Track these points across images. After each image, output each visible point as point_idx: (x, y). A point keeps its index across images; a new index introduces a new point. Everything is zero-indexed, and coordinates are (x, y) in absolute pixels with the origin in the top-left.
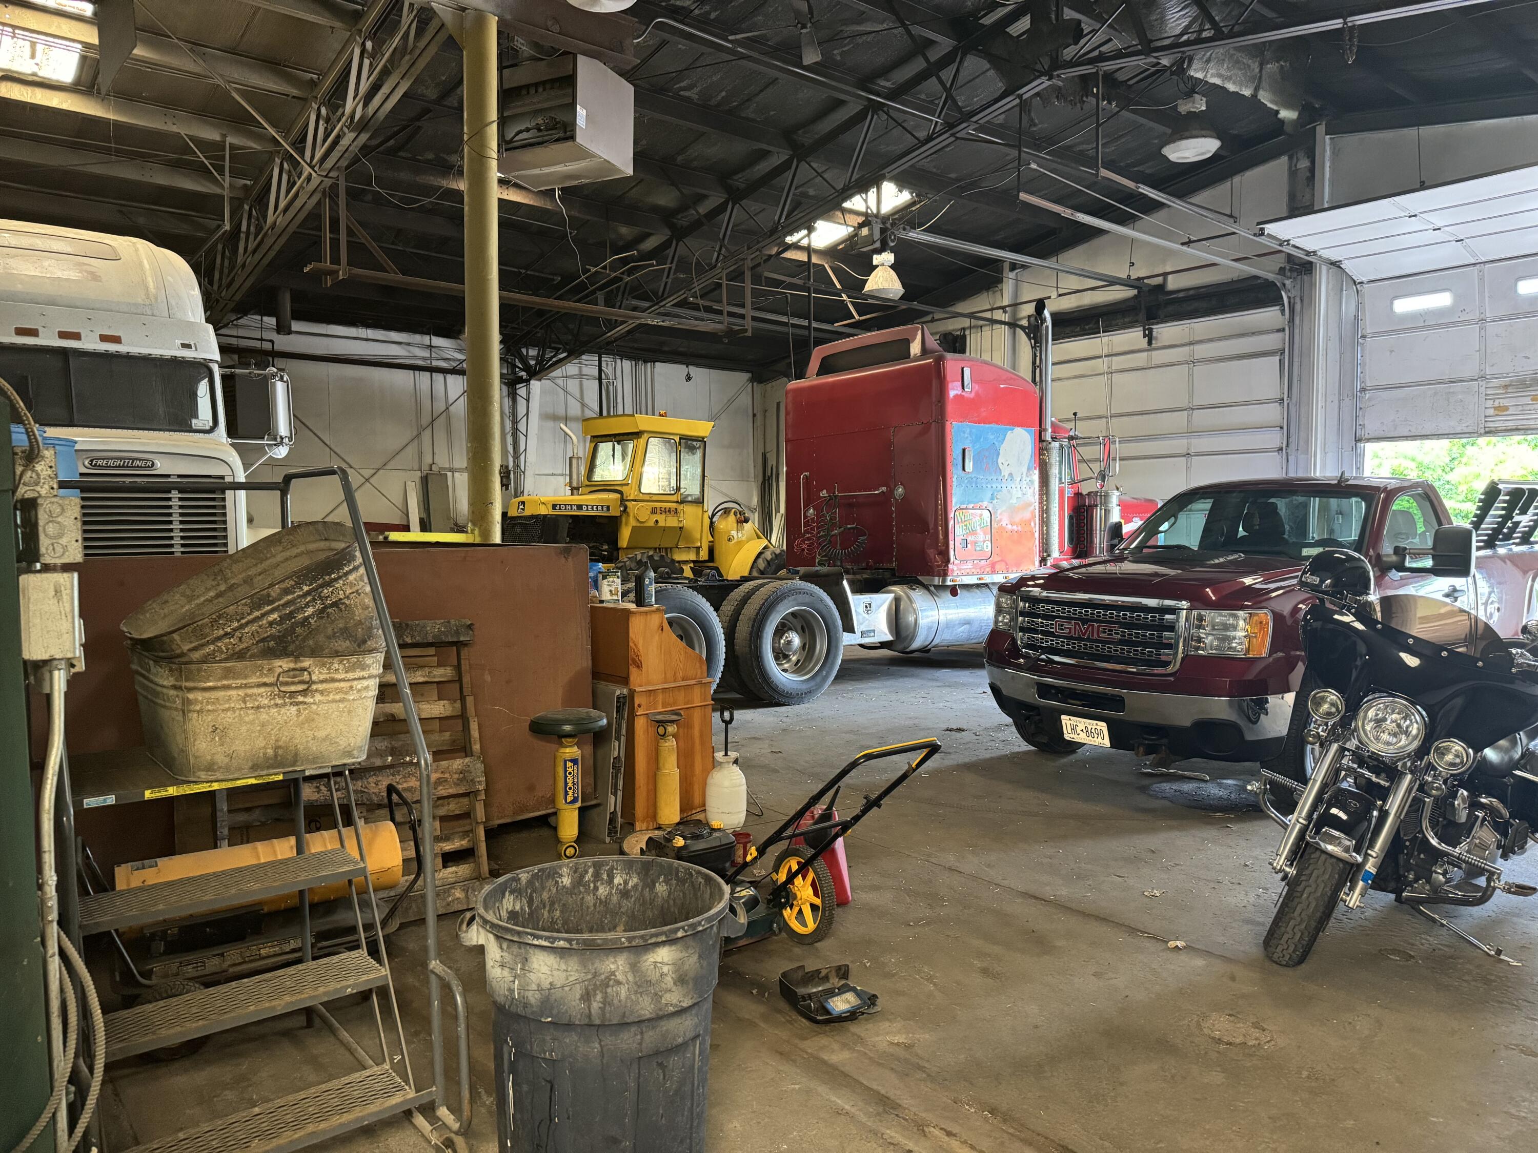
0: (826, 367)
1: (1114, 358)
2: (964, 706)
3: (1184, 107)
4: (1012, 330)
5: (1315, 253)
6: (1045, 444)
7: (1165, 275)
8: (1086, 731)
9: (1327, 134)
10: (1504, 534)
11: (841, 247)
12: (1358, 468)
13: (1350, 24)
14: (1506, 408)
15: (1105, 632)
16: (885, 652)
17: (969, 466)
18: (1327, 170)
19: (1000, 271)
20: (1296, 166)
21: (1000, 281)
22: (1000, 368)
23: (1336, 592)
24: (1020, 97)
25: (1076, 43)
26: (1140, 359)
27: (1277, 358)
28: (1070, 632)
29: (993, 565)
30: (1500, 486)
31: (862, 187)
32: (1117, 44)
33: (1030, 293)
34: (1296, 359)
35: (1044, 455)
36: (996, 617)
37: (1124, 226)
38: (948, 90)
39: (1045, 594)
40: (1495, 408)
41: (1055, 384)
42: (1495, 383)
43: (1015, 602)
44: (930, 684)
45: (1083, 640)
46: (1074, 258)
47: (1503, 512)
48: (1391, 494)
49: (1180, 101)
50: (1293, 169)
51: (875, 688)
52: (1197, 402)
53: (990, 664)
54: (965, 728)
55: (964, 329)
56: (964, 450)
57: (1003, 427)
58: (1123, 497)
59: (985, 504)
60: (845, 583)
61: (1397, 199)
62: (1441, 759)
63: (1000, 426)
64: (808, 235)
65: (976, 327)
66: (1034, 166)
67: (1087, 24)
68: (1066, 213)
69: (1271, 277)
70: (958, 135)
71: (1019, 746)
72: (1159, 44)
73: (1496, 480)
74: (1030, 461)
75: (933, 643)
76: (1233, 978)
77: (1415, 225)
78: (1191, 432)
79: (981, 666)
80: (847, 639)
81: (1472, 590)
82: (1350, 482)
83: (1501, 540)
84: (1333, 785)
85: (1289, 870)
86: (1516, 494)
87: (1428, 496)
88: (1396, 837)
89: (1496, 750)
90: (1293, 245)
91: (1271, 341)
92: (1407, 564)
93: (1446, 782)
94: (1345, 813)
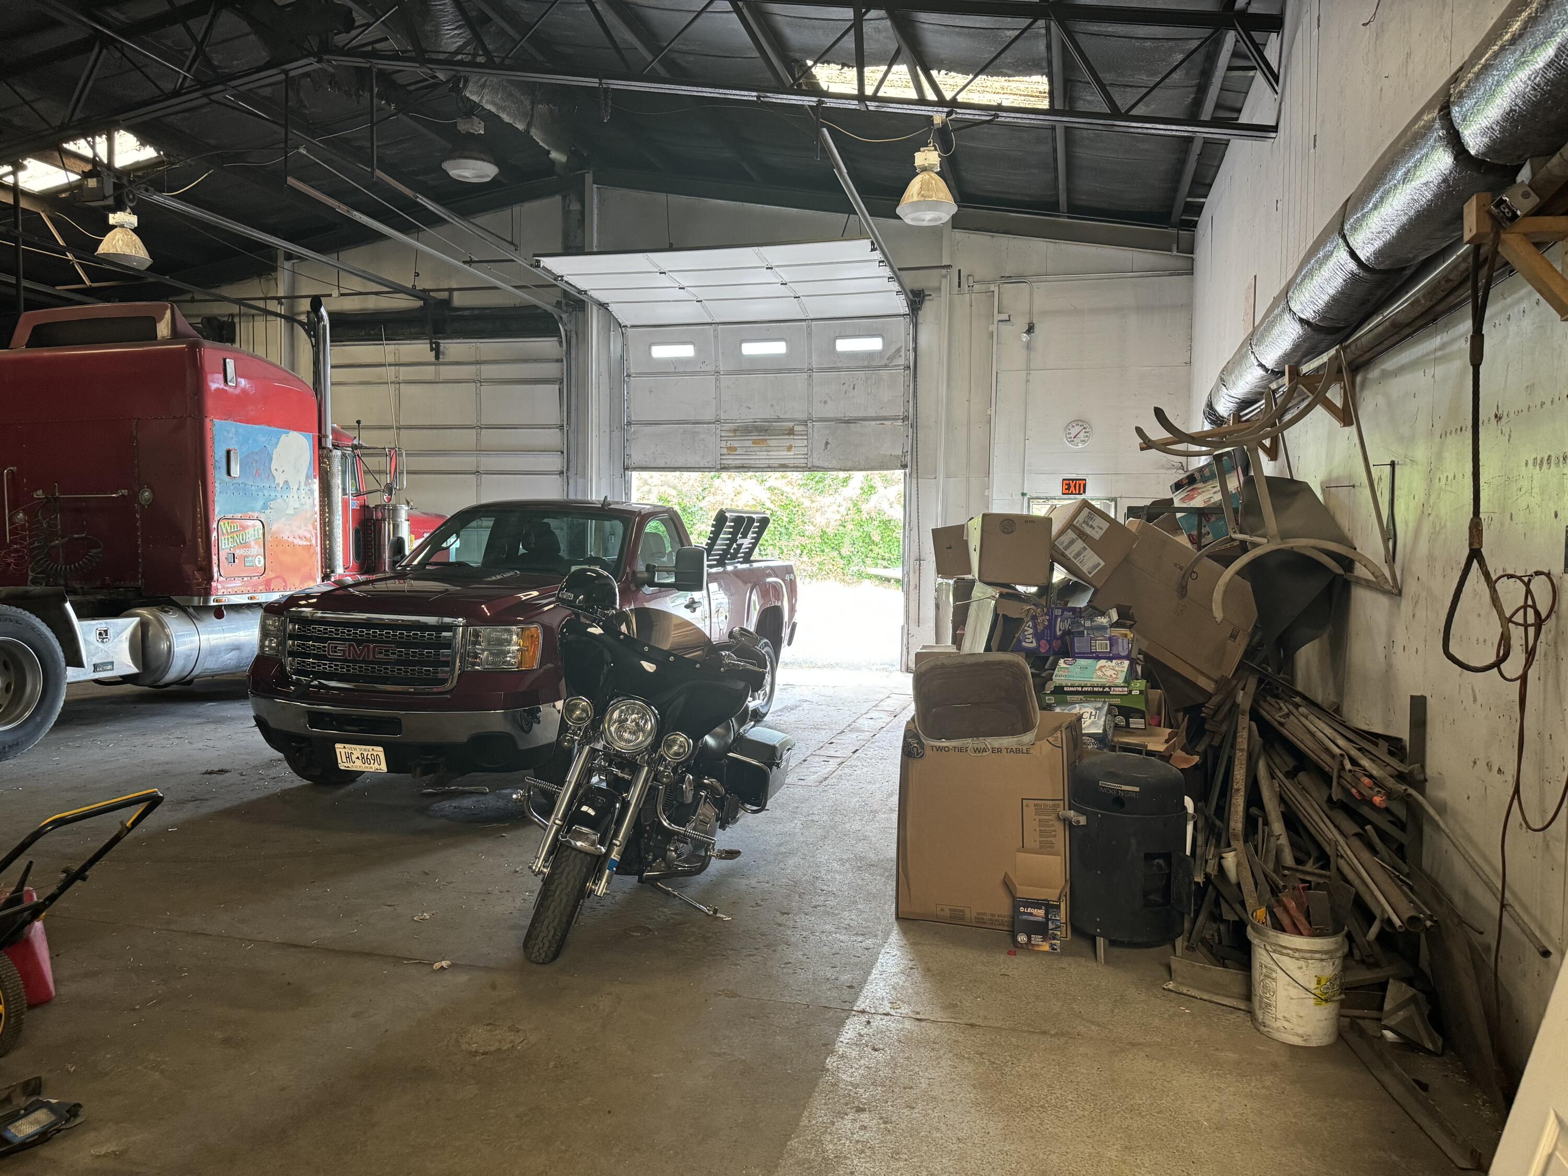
0: (39, 338)
1: (402, 369)
2: (230, 743)
3: (464, 126)
4: (289, 325)
5: (586, 291)
6: (325, 451)
7: (451, 290)
8: (364, 759)
9: (594, 183)
10: (731, 554)
11: (63, 195)
12: (626, 494)
13: (605, 86)
14: (735, 449)
15: (381, 653)
16: (129, 688)
17: (236, 470)
18: (595, 216)
19: (275, 259)
20: (569, 207)
21: (275, 269)
22: (275, 366)
23: (588, 606)
24: (286, 72)
25: (348, 32)
26: (429, 372)
27: (557, 387)
28: (344, 654)
29: (268, 583)
30: (728, 515)
31: (88, 130)
32: (392, 44)
33: (308, 288)
34: (573, 390)
35: (325, 463)
36: (262, 641)
37: (406, 234)
38: (200, 45)
39: (319, 614)
40: (728, 448)
41: (337, 388)
42: (727, 426)
43: (284, 624)
44: (190, 721)
45: (360, 662)
46: (355, 257)
47: (730, 536)
48: (645, 517)
49: (459, 120)
50: (566, 209)
51: (114, 732)
52: (485, 421)
53: (255, 695)
54: (228, 767)
55: (232, 316)
56: (228, 453)
57: (275, 429)
58: (414, 512)
59: (256, 515)
60: (68, 606)
61: (649, 254)
62: (670, 750)
63: (272, 428)
64: (14, 173)
65: (246, 315)
66: (303, 151)
67: (360, 17)
68: (342, 209)
69: (549, 308)
70: (212, 97)
71: (292, 781)
72: (434, 56)
73: (724, 509)
74: (309, 469)
75: (195, 672)
76: (494, 987)
77: (664, 281)
78: (480, 450)
79: (246, 697)
80: (72, 674)
81: (706, 602)
82: (612, 506)
83: (729, 559)
84: (585, 787)
85: (545, 870)
86: (739, 521)
87: (673, 521)
88: (637, 824)
89: (714, 736)
90: (566, 282)
91: (551, 370)
92: (656, 580)
93: (675, 770)
94: (594, 809)
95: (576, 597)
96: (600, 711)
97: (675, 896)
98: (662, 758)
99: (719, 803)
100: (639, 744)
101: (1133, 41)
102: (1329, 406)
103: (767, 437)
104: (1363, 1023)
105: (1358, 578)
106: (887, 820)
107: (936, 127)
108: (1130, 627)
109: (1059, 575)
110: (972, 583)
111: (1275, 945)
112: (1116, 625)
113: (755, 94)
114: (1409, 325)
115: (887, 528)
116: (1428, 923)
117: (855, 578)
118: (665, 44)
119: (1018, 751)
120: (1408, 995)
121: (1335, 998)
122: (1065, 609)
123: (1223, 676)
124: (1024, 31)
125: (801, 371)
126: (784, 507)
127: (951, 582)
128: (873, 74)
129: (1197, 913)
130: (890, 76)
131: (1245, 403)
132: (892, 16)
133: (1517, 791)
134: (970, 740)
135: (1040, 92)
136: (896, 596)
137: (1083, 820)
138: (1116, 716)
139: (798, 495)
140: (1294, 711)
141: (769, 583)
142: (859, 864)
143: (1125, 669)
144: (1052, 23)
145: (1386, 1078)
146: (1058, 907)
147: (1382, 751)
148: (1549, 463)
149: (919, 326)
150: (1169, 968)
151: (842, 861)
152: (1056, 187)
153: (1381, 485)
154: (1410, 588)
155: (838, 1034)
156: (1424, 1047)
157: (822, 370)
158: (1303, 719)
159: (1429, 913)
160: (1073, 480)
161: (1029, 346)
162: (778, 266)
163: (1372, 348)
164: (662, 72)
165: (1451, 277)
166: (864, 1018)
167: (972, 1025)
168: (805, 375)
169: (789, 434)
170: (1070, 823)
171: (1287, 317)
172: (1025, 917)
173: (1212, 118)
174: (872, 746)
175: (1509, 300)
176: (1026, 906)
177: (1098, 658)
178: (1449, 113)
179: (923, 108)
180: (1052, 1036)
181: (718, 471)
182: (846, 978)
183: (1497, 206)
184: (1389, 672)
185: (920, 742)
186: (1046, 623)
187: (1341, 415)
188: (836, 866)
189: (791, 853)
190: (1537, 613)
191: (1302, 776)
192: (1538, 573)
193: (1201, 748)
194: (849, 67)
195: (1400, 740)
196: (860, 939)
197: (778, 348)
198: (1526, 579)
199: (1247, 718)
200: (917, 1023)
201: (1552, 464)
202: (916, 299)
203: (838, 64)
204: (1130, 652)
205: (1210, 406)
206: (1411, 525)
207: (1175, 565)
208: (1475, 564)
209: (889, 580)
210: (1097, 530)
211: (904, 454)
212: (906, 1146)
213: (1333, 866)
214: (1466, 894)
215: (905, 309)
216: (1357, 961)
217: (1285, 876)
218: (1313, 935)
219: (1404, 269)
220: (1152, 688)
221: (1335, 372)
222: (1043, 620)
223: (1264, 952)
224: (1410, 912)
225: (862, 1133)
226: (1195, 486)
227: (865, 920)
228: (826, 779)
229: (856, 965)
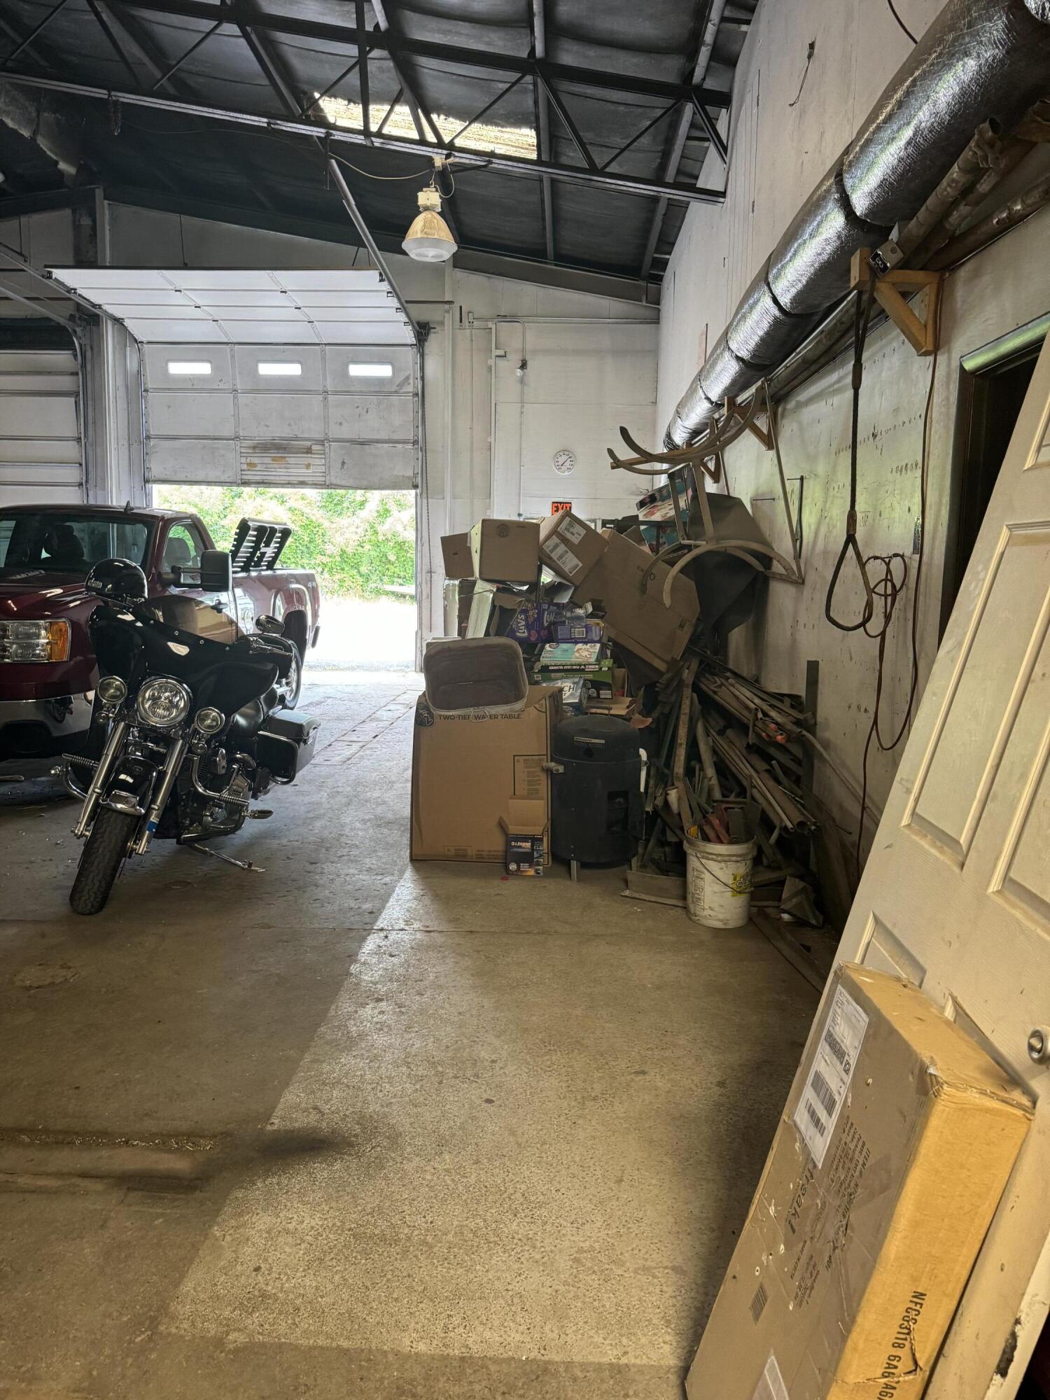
5: (100, 306)
9: (105, 199)
10: (255, 562)
13: (114, 98)
14: (254, 465)
18: (107, 232)
20: (79, 221)
23: (117, 594)
27: (73, 399)
30: (250, 524)
34: (90, 403)
40: (248, 464)
42: (247, 443)
47: (253, 544)
48: (167, 522)
50: (77, 223)
61: (164, 272)
62: (202, 724)
69: (63, 322)
73: (247, 518)
76: (43, 936)
77: (179, 299)
81: (232, 603)
82: (135, 511)
83: (254, 567)
84: (122, 757)
85: (87, 833)
86: (261, 530)
87: (196, 527)
88: (173, 793)
89: (243, 715)
90: (79, 295)
91: (66, 383)
92: (182, 581)
93: (208, 742)
94: (131, 777)
95: (105, 586)
96: (134, 690)
97: (212, 855)
98: (196, 732)
99: (250, 775)
100: (171, 719)
101: (609, 104)
102: (757, 431)
103: (286, 455)
104: (768, 910)
105: (774, 573)
106: (403, 788)
107: (437, 170)
108: (602, 618)
109: (547, 577)
110: (474, 583)
111: (703, 852)
112: (591, 616)
113: (265, 120)
114: (815, 361)
115: (401, 549)
116: (813, 828)
117: (373, 595)
118: (174, 63)
119: (510, 717)
120: (801, 887)
121: (747, 891)
122: (551, 603)
123: (673, 658)
124: (514, 84)
125: (315, 392)
126: (305, 527)
127: (457, 582)
128: (378, 111)
129: (648, 841)
130: (393, 116)
131: (695, 433)
132: (394, 57)
133: (875, 722)
134: (472, 709)
135: (529, 145)
136: (411, 609)
137: (561, 769)
138: (589, 689)
139: (318, 516)
140: (725, 683)
141: (293, 589)
142: (379, 823)
143: (597, 651)
144: (539, 80)
145: (782, 945)
146: (541, 840)
147: (786, 706)
148: (906, 470)
149: (426, 357)
150: (626, 882)
151: (364, 821)
152: (544, 236)
153: (793, 496)
154: (809, 580)
155: (360, 948)
156: (809, 923)
157: (336, 393)
158: (731, 688)
159: (814, 820)
160: (561, 503)
161: (522, 381)
162: (292, 291)
163: (789, 383)
164: (172, 91)
165: (844, 319)
166: (382, 934)
167: (471, 932)
168: (321, 398)
169: (307, 453)
170: (552, 771)
171: (727, 355)
172: (515, 849)
173: (675, 181)
174: (391, 731)
175: (884, 341)
176: (516, 841)
177: (576, 643)
178: (842, 180)
179: (424, 148)
180: (535, 934)
181: (238, 485)
182: (367, 906)
183: (874, 259)
184: (794, 644)
185: (430, 713)
186: (536, 616)
187: (767, 441)
188: (358, 825)
189: (318, 818)
190: (894, 586)
191: (729, 732)
192: (896, 555)
193: (656, 714)
194: (355, 103)
195: (799, 697)
196: (379, 877)
197: (294, 370)
198: (887, 560)
199: (690, 690)
200: (427, 934)
201: (909, 471)
202: (423, 331)
203: (344, 99)
204: (601, 638)
205: (669, 436)
206: (813, 527)
207: (638, 568)
208: (851, 546)
209: (404, 596)
210: (576, 537)
211: (415, 475)
212: (416, 1022)
213: (748, 794)
214: (841, 807)
215: (414, 341)
216: (765, 867)
217: (713, 806)
218: (731, 842)
219: (812, 314)
220: (619, 667)
221: (761, 402)
222: (533, 613)
223: (695, 859)
224: (799, 818)
225: (380, 1016)
226: (655, 504)
227: (383, 863)
228: (349, 759)
229: (375, 897)
